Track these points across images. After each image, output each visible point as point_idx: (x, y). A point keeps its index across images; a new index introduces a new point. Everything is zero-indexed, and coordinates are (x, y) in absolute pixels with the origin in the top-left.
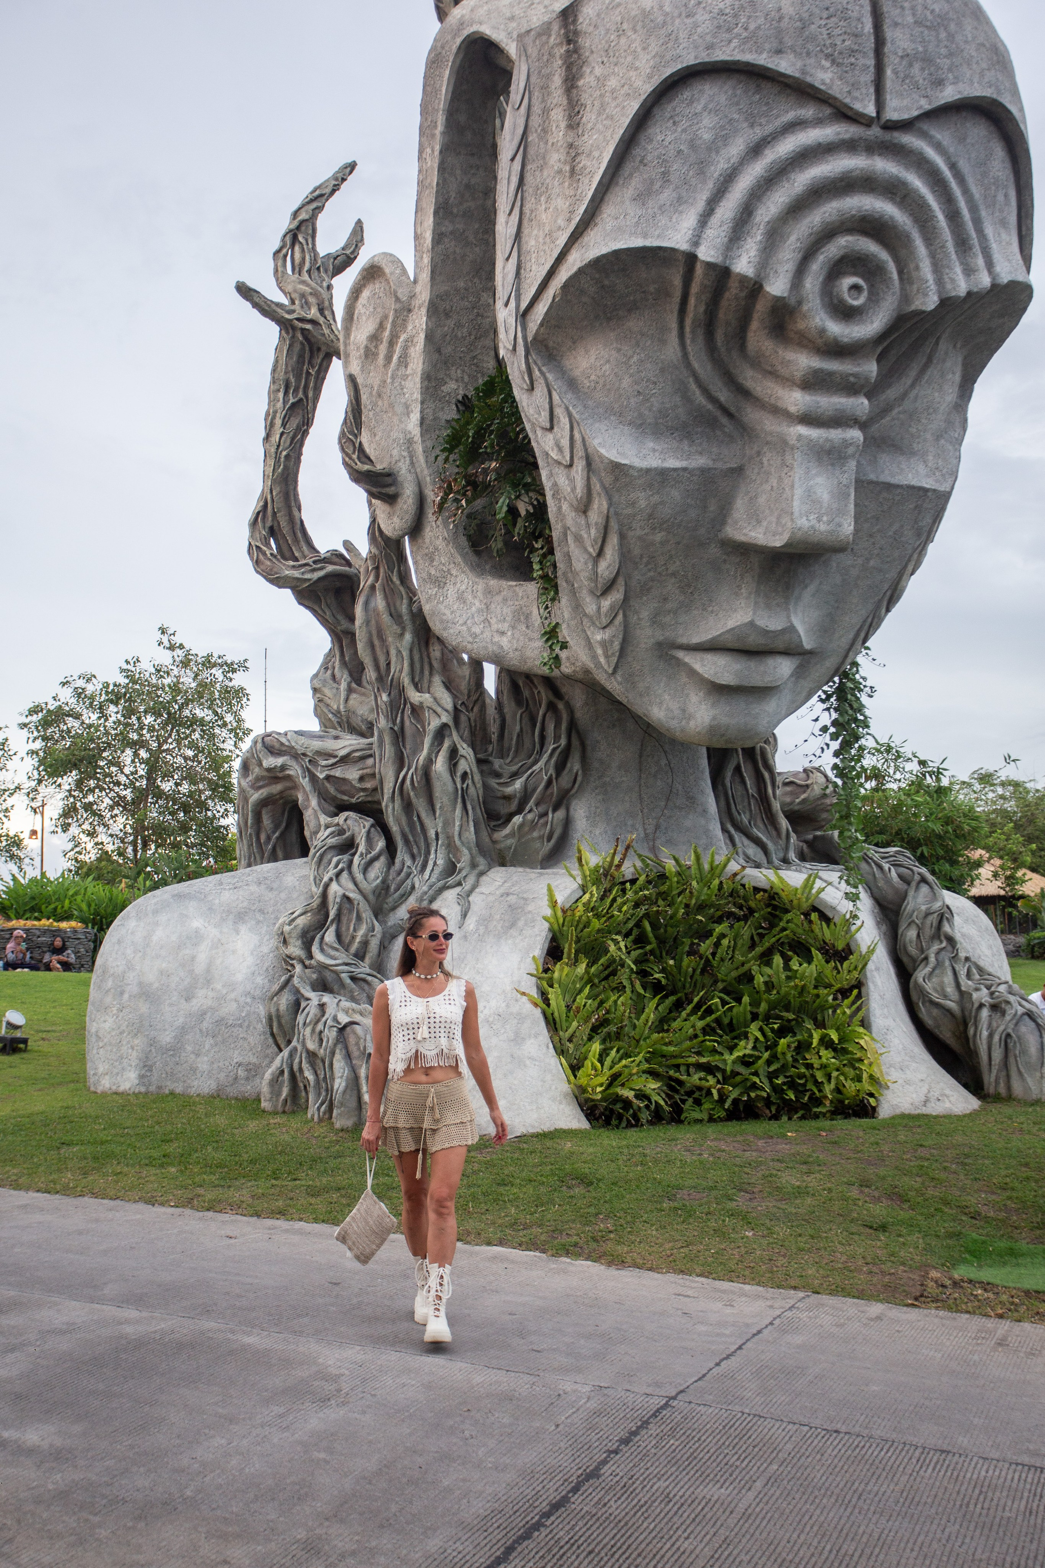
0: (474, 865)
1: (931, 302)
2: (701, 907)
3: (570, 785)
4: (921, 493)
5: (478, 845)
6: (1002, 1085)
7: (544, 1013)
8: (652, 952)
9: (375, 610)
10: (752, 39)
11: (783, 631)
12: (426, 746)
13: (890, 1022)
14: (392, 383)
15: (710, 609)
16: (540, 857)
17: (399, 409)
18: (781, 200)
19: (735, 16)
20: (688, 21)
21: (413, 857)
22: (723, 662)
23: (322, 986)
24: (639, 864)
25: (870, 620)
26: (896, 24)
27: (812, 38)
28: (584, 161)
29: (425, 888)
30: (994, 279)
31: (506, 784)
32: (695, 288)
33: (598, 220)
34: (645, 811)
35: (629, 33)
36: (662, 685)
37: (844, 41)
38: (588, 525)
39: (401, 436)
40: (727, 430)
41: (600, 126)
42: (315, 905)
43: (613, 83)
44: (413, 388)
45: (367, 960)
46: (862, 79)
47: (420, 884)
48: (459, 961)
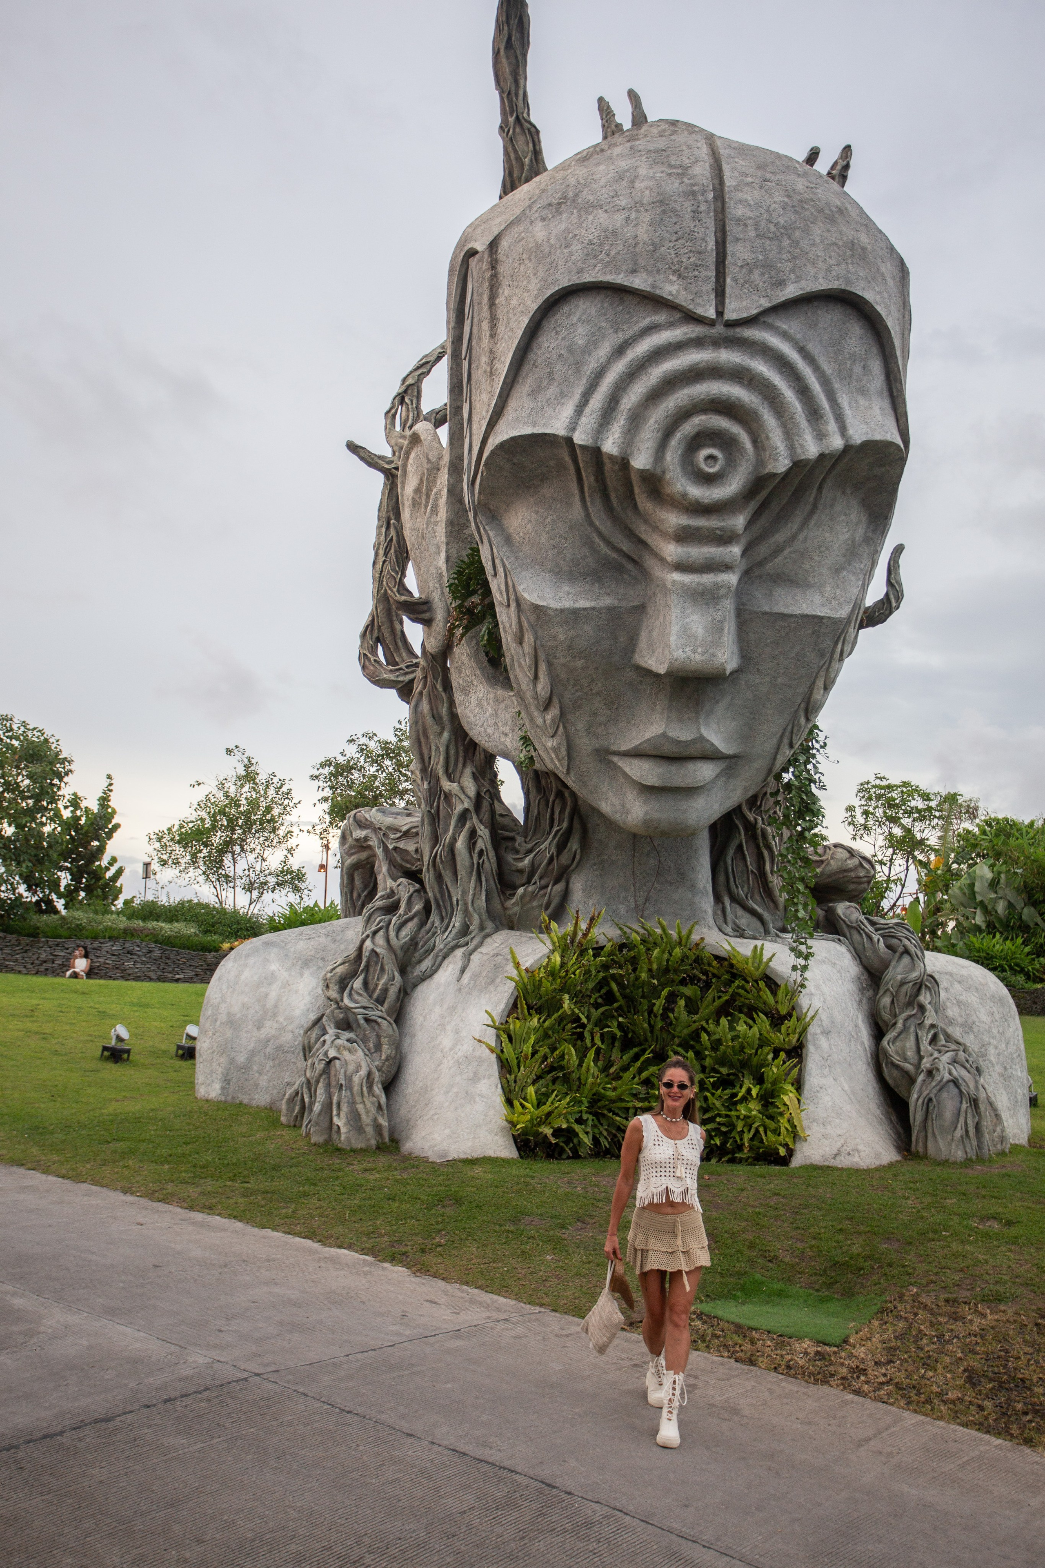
0: (482, 928)
1: (782, 465)
3: (569, 862)
4: (816, 620)
5: (488, 911)
6: (921, 1144)
7: (499, 1058)
8: (619, 1009)
10: (612, 264)
11: (694, 741)
12: (452, 827)
14: (428, 527)
15: (633, 722)
17: (433, 549)
18: (640, 390)
20: (566, 251)
21: (442, 919)
22: (647, 767)
23: (345, 1025)
25: (789, 728)
26: (738, 240)
27: (663, 258)
28: (497, 364)
29: (442, 946)
30: (847, 441)
31: (521, 859)
32: (581, 465)
33: (505, 412)
34: (637, 885)
35: (527, 262)
36: (606, 784)
37: (689, 258)
38: (525, 655)
39: (434, 571)
40: (632, 574)
41: (506, 337)
42: (352, 957)
43: (514, 302)
44: (441, 532)
45: (386, 1005)
46: (704, 289)
47: (440, 943)
48: (453, 1009)
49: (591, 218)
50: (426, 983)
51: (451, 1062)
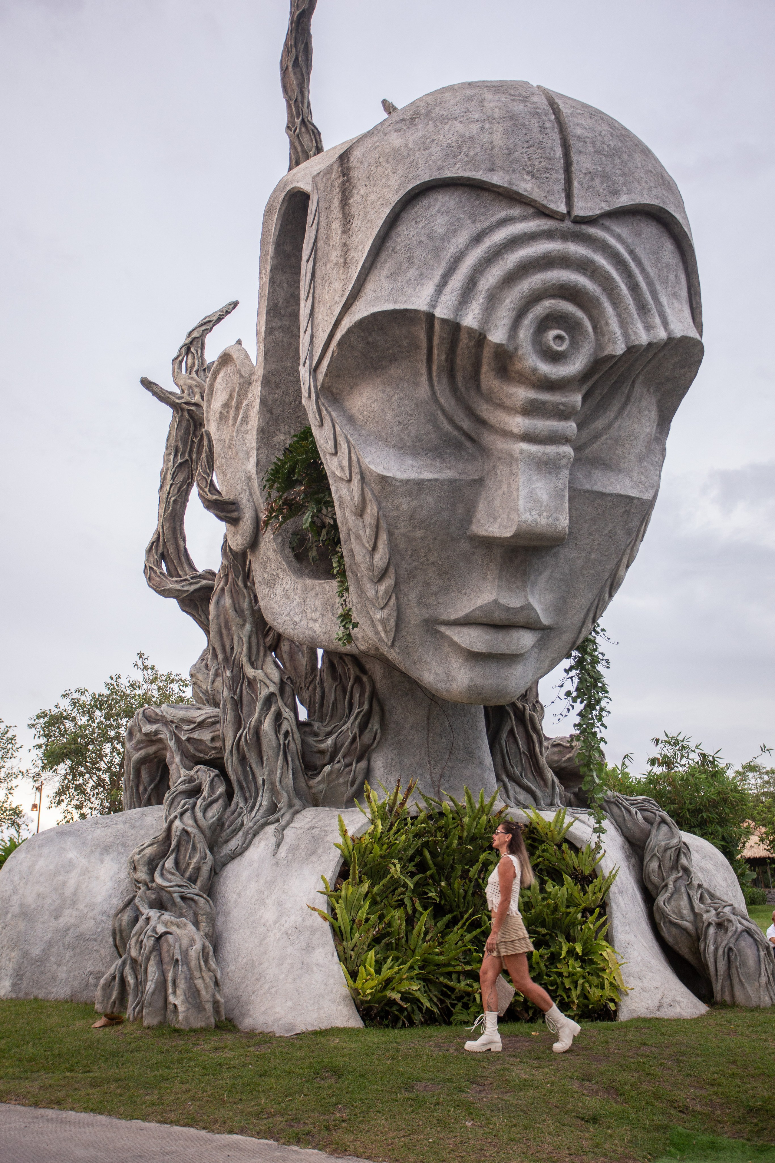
0: (290, 805)
1: (619, 349)
2: (473, 839)
3: (371, 741)
4: (628, 500)
5: (295, 789)
6: (727, 993)
7: (332, 926)
8: (432, 877)
9: (224, 606)
10: (471, 162)
11: (522, 608)
12: (257, 710)
13: (631, 937)
14: (237, 436)
15: (464, 591)
16: (345, 799)
17: (242, 455)
18: (498, 273)
19: (459, 147)
20: (425, 152)
21: (246, 800)
22: (476, 634)
23: (160, 905)
24: (423, 805)
25: (596, 602)
26: (580, 152)
27: (517, 161)
28: (353, 254)
29: (251, 824)
30: (669, 334)
31: (321, 741)
32: (436, 341)
33: (362, 294)
34: (432, 762)
35: (384, 164)
36: (430, 654)
37: (540, 162)
38: (364, 526)
39: (243, 475)
40: (470, 451)
41: (364, 228)
42: (161, 838)
43: (372, 198)
44: (251, 439)
45: (199, 883)
46: (555, 188)
47: (248, 821)
48: (271, 883)
49: (447, 127)
50: (236, 862)
51: (278, 936)
